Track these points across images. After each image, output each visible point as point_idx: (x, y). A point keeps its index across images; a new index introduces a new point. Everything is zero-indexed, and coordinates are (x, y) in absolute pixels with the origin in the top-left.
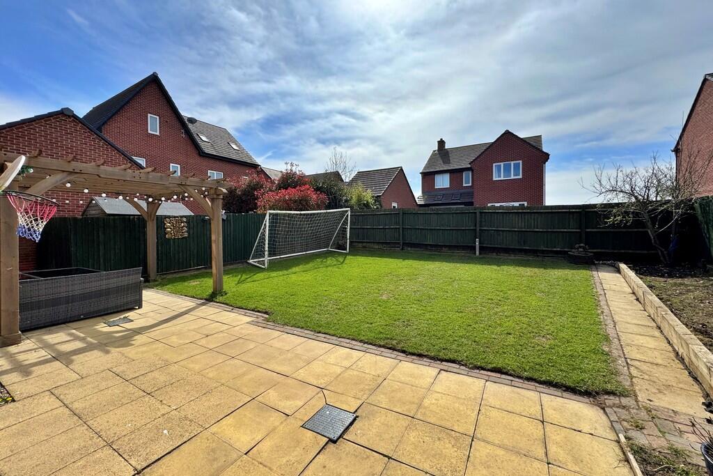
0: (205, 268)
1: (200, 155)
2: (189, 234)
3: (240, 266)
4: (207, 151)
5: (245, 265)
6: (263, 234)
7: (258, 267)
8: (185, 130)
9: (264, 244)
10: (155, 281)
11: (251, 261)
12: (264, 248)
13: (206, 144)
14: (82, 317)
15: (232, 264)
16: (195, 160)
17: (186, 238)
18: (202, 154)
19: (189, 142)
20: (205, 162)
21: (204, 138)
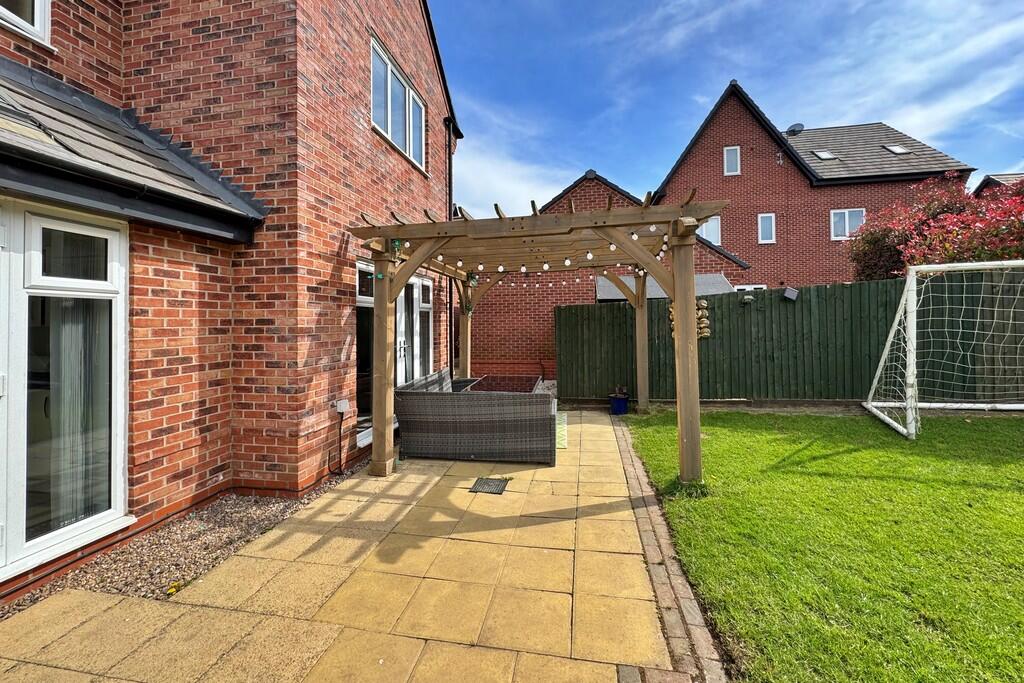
0: (748, 404)
1: (812, 186)
2: (713, 332)
3: (838, 413)
4: (826, 175)
5: (855, 411)
6: (900, 338)
7: (888, 425)
8: (784, 152)
9: (904, 366)
10: (646, 412)
11: (871, 405)
12: (903, 376)
13: (830, 162)
14: (472, 457)
15: (815, 405)
16: (803, 197)
17: (706, 338)
18: (815, 183)
19: (792, 169)
20: (823, 197)
21: (824, 155)
